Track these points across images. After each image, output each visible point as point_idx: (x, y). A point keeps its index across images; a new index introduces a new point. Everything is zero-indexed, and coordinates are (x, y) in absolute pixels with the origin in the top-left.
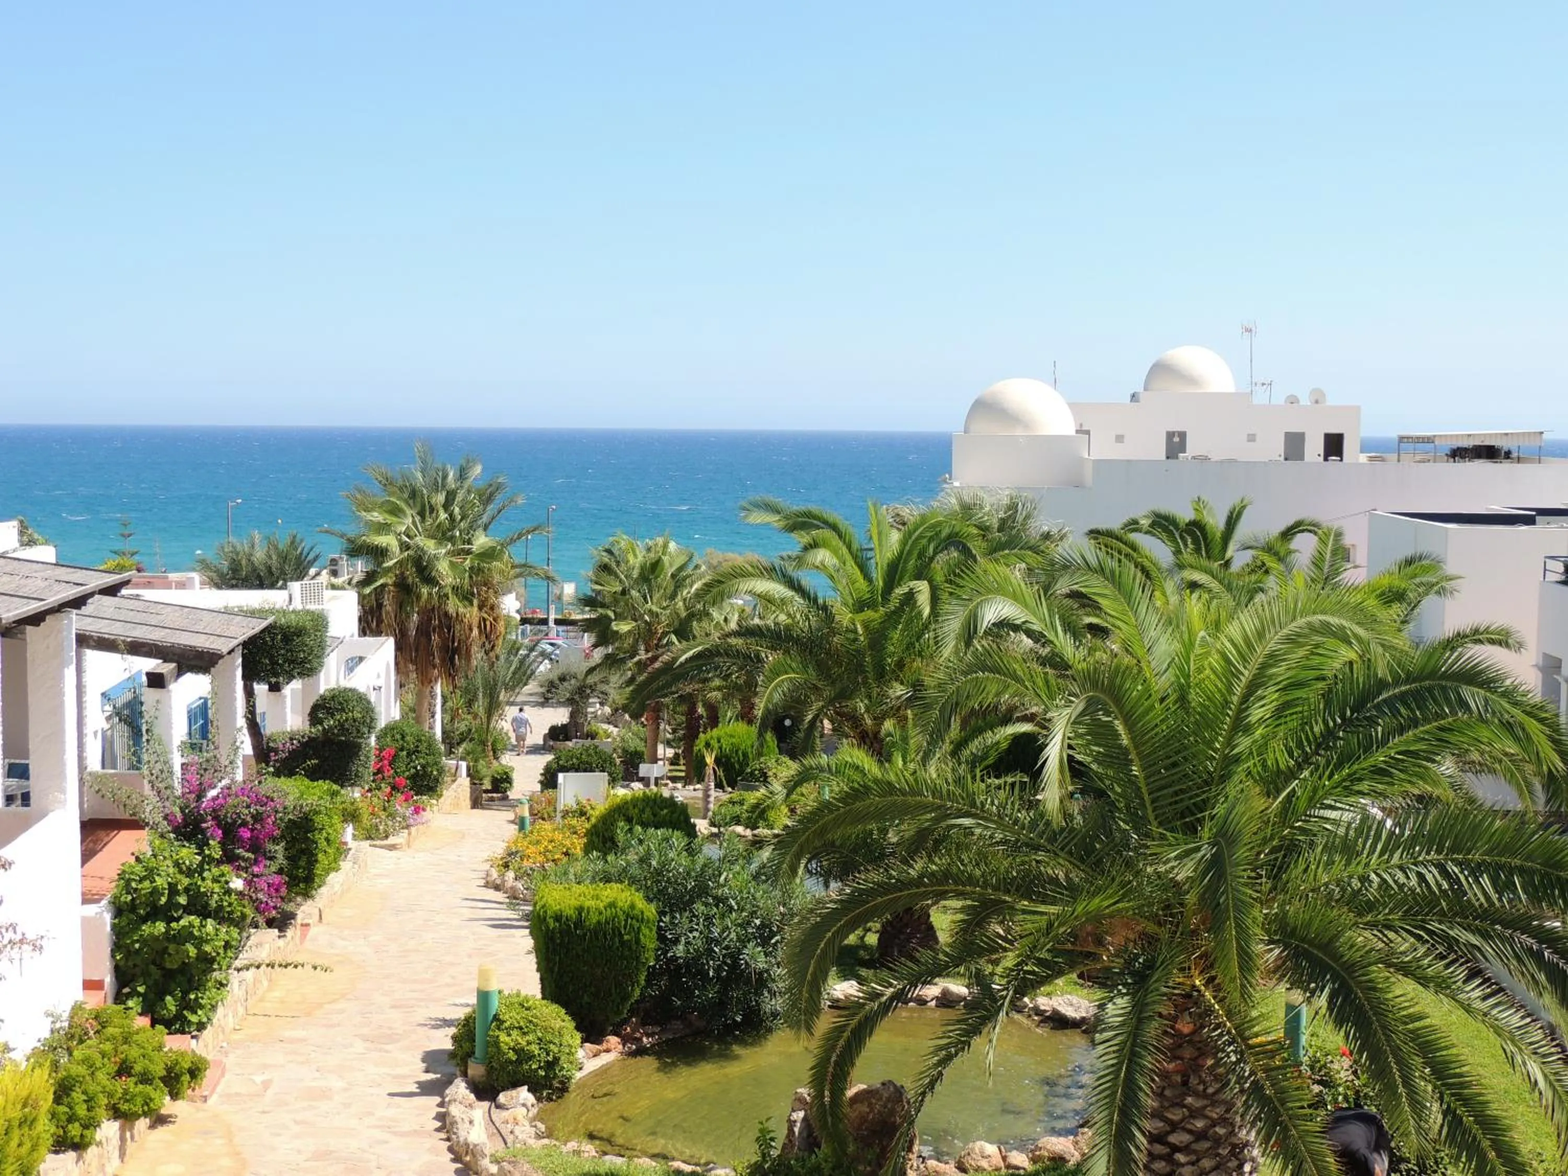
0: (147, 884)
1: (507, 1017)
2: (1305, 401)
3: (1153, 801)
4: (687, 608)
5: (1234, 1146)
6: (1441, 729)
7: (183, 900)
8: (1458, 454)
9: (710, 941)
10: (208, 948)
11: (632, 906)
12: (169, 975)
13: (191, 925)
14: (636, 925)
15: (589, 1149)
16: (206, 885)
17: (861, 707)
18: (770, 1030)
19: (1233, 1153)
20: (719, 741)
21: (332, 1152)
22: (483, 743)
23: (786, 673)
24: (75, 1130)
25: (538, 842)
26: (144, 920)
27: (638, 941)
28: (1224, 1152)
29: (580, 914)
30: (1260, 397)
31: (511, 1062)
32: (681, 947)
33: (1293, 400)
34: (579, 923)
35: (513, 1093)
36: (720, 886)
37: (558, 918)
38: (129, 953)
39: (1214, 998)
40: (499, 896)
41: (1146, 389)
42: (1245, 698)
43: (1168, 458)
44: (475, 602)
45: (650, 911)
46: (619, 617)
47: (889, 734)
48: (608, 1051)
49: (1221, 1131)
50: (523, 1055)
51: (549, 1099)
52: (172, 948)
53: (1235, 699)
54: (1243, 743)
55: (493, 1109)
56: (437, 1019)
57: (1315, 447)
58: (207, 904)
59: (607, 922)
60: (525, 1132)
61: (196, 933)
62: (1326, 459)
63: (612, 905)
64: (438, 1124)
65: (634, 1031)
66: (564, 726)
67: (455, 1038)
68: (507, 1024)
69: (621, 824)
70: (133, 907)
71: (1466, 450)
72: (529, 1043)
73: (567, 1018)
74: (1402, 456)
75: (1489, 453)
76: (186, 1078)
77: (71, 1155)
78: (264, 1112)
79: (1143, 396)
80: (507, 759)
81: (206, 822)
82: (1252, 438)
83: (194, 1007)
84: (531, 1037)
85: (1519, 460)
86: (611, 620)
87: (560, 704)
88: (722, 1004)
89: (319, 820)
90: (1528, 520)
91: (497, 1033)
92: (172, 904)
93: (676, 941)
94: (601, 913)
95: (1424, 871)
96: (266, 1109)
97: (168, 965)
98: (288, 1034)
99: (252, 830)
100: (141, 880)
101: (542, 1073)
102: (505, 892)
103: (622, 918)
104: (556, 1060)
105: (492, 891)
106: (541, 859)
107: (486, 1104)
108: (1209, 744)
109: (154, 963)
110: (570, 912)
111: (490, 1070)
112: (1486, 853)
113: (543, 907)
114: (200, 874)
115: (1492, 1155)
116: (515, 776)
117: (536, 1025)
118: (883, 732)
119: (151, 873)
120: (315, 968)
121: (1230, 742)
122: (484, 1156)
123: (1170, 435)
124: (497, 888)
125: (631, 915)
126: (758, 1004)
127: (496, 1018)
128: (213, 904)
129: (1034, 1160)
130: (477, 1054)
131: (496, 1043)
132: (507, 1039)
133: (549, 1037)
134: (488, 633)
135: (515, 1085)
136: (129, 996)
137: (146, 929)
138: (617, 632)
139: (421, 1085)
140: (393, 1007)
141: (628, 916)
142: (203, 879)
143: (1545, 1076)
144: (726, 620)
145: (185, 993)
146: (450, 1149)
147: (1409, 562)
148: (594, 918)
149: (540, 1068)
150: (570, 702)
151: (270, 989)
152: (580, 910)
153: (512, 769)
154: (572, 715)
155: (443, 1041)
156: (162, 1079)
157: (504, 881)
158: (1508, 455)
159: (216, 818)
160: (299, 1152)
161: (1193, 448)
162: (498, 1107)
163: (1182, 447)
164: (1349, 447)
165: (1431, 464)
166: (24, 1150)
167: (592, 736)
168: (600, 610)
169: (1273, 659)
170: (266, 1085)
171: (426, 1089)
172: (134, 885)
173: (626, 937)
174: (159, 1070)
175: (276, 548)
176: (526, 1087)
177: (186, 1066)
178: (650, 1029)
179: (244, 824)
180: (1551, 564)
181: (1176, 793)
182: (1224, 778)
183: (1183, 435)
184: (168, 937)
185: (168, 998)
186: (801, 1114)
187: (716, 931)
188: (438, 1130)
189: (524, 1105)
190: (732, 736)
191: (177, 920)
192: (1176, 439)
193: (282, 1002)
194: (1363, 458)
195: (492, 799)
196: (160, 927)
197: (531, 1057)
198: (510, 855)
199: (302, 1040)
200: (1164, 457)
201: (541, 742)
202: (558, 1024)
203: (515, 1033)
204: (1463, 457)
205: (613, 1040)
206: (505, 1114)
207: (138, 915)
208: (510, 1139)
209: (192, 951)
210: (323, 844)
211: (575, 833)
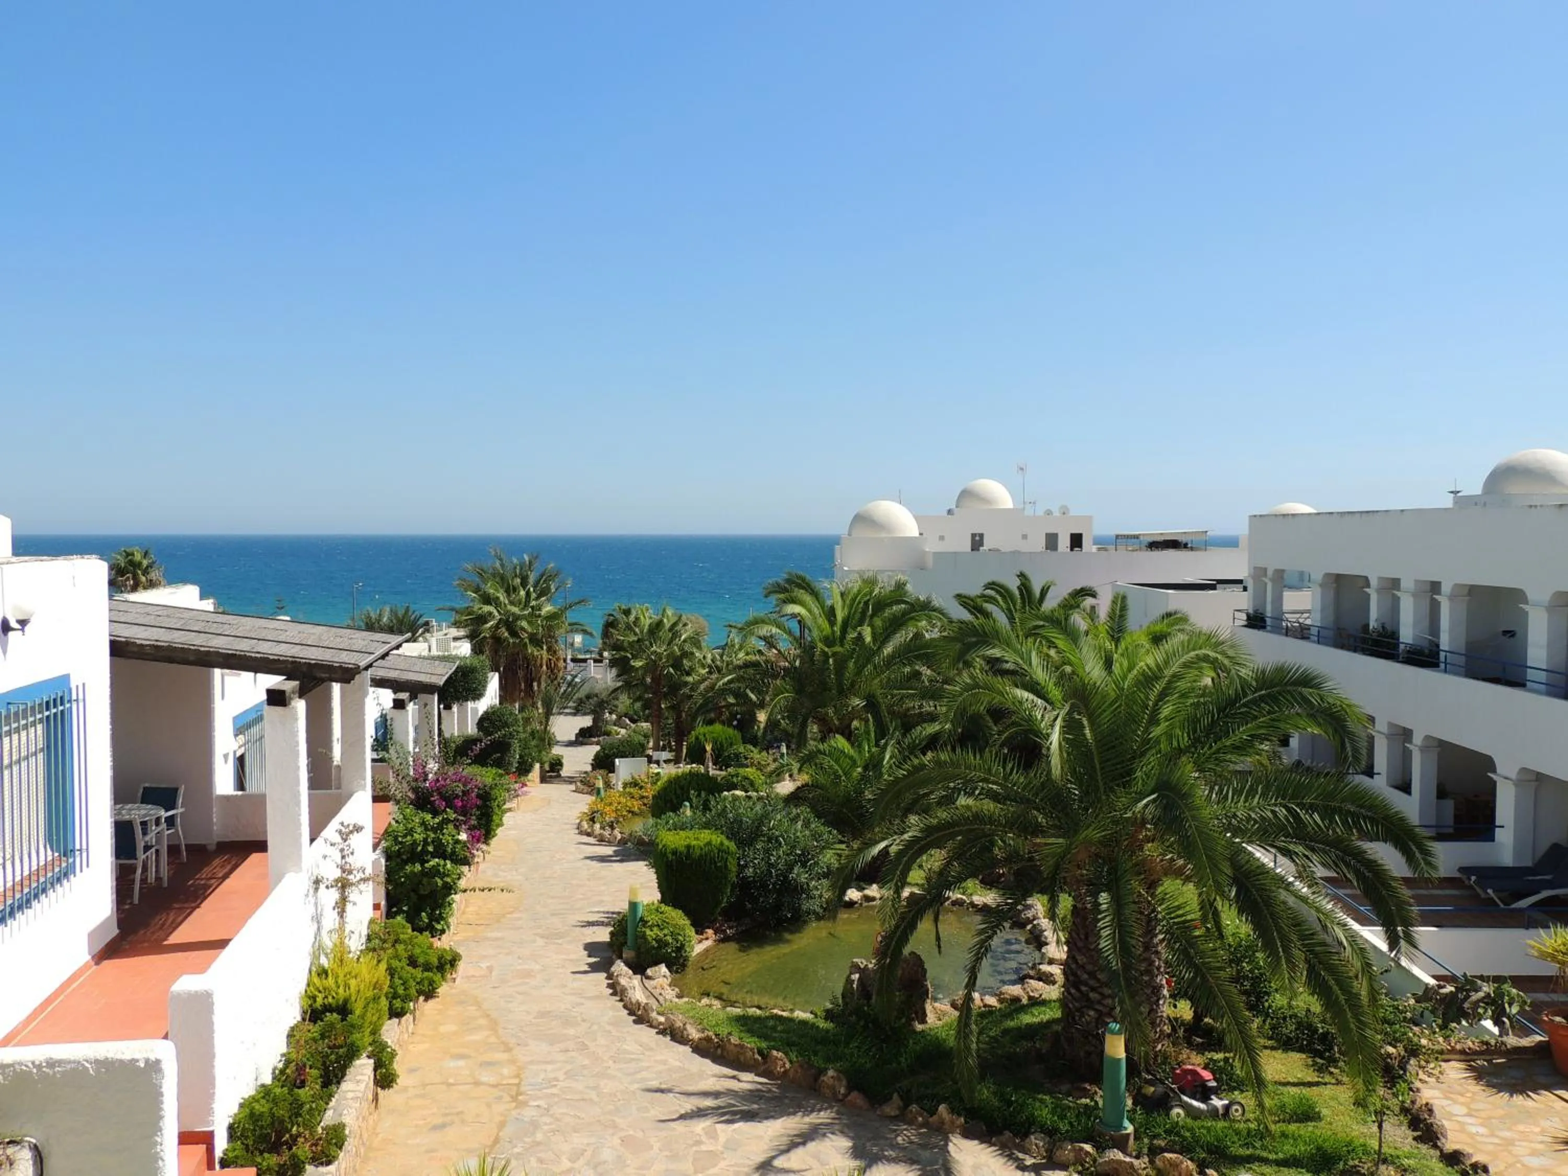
0: (409, 838)
1: (649, 918)
2: (1057, 513)
3: (1102, 769)
4: (680, 650)
5: (1154, 988)
6: (1273, 720)
7: (431, 849)
8: (1155, 545)
9: (771, 865)
10: (449, 880)
11: (722, 844)
12: (422, 898)
13: (439, 865)
14: (725, 856)
15: (717, 1004)
16: (446, 839)
17: (831, 711)
18: (805, 922)
19: (1153, 992)
20: (705, 735)
21: (549, 1012)
22: (543, 740)
23: (783, 693)
24: (398, 1004)
25: (611, 804)
26: (406, 862)
27: (726, 866)
28: (1149, 991)
29: (689, 851)
30: (1029, 511)
31: (653, 947)
32: (751, 870)
33: (1049, 513)
34: (688, 855)
35: (657, 968)
36: (770, 830)
37: (674, 852)
38: (397, 885)
39: (1147, 892)
40: (591, 840)
41: (957, 507)
42: (1156, 704)
43: (972, 550)
44: (545, 647)
45: (732, 846)
46: (635, 657)
47: (857, 729)
48: (707, 939)
49: (1146, 978)
50: (662, 943)
51: (677, 972)
52: (425, 880)
53: (1151, 703)
54: (1157, 731)
55: (644, 980)
56: (582, 922)
57: (1064, 543)
58: (445, 851)
59: (706, 855)
60: (670, 994)
61: (442, 870)
62: (1072, 550)
63: (709, 843)
64: (611, 991)
65: (722, 925)
66: (588, 728)
67: (612, 934)
68: (650, 923)
69: (692, 792)
70: (399, 854)
71: (1157, 542)
72: (665, 935)
73: (686, 918)
74: (1118, 547)
75: (1173, 544)
76: (448, 966)
77: (396, 1020)
78: (494, 987)
79: (956, 510)
80: (556, 751)
81: (433, 796)
82: (1025, 537)
83: (439, 919)
84: (666, 931)
85: (1192, 549)
86: (629, 660)
87: (585, 714)
88: (778, 907)
89: (495, 792)
90: (1212, 587)
91: (644, 929)
92: (424, 851)
93: (746, 866)
94: (701, 849)
95: (1277, 809)
96: (496, 985)
97: (422, 892)
98: (489, 935)
99: (462, 801)
100: (405, 836)
101: (674, 955)
102: (595, 837)
103: (716, 851)
104: (683, 946)
105: (585, 837)
106: (614, 815)
107: (639, 977)
108: (1134, 732)
109: (413, 891)
110: (682, 849)
111: (639, 953)
112: (1315, 798)
113: (664, 846)
114: (441, 831)
115: (1335, 988)
116: (564, 761)
117: (668, 923)
118: (853, 727)
119: (410, 832)
120: (502, 890)
121: (1147, 731)
122: (653, 1010)
123: (973, 536)
124: (588, 835)
125: (721, 849)
126: (800, 905)
127: (642, 919)
128: (449, 850)
129: (1001, 1001)
130: (629, 944)
131: (644, 936)
132: (651, 933)
133: (677, 931)
134: (552, 669)
135: (656, 963)
136: (397, 913)
137: (408, 868)
138: (633, 666)
139: (590, 965)
140: (553, 915)
141: (719, 850)
142: (443, 834)
143: (1346, 938)
144: (704, 657)
145: (433, 910)
146: (625, 1007)
147: (1169, 615)
148: (698, 852)
149: (673, 951)
150: (593, 712)
151: (466, 906)
152: (688, 847)
153: (562, 756)
154: (594, 720)
155: (603, 935)
156: (437, 968)
157: (593, 831)
158: (1185, 546)
159: (440, 794)
160: (528, 1013)
161: (988, 544)
162: (648, 978)
163: (981, 543)
164: (1086, 542)
165: (1138, 552)
166: (375, 1018)
167: (608, 734)
168: (622, 653)
169: (1176, 677)
170: (490, 969)
171: (594, 968)
172: (400, 839)
173: (719, 864)
174: (435, 961)
175: (396, 615)
176: (664, 965)
177: (449, 958)
178: (731, 924)
179: (457, 796)
180: (1238, 614)
181: (1113, 765)
182: (1143, 754)
183: (981, 536)
184: (424, 873)
185: (423, 914)
186: (857, 976)
187: (773, 859)
188: (612, 994)
189: (664, 976)
190: (712, 733)
191: (428, 862)
192: (977, 538)
193: (478, 914)
194: (1094, 549)
195: (551, 777)
196: (418, 867)
197: (667, 944)
198: (593, 813)
199: (502, 939)
200: (969, 549)
201: (574, 739)
202: (682, 922)
203: (655, 929)
204: (1157, 548)
205: (710, 932)
206: (652, 982)
207: (402, 860)
208: (661, 999)
209: (440, 882)
210: (496, 810)
211: (633, 797)
